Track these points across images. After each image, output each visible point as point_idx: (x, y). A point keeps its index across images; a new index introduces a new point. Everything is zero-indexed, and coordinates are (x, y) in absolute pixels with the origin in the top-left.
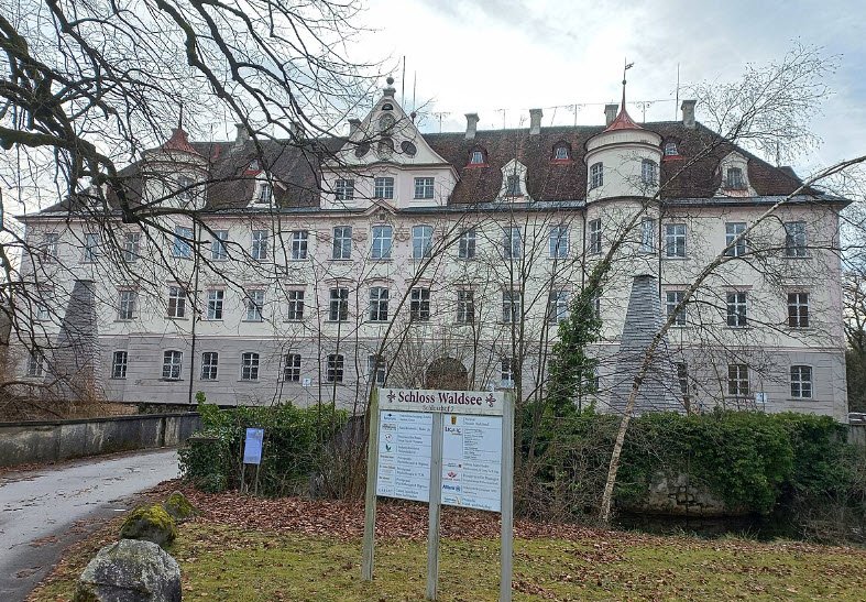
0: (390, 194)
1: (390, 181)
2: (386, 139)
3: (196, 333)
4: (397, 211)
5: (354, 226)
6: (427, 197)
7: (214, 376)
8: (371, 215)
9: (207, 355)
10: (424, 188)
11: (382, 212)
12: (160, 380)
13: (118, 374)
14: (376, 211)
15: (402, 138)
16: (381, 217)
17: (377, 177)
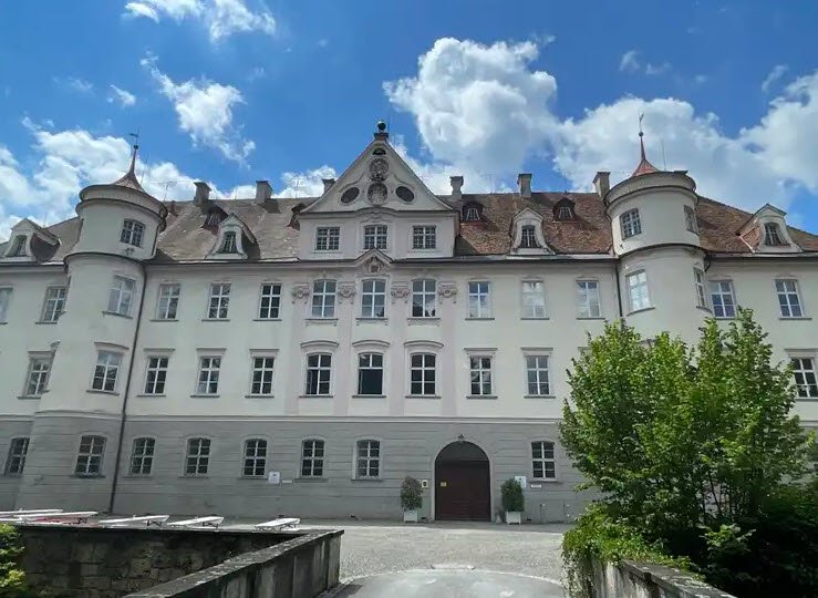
0: (383, 243)
1: (384, 229)
2: (378, 185)
3: (129, 412)
4: (393, 262)
5: (339, 280)
6: (427, 247)
7: (147, 470)
8: (361, 266)
9: (140, 442)
10: (424, 238)
11: (375, 264)
12: (72, 476)
13: (15, 469)
14: (368, 262)
15: (398, 184)
16: (374, 269)
17: (366, 224)
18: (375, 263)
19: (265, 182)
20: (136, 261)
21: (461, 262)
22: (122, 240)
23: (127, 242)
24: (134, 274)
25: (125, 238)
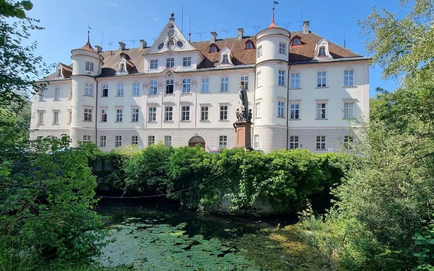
0: (173, 65)
1: (173, 59)
2: (171, 41)
3: (98, 128)
4: (175, 73)
5: (158, 80)
6: (188, 65)
7: (105, 145)
8: (165, 74)
9: (102, 137)
10: (187, 62)
14: (167, 72)
15: (177, 40)
16: (169, 75)
17: (167, 57)
18: (169, 73)
19: (143, 40)
20: (92, 77)
21: (202, 71)
22: (86, 70)
23: (88, 70)
24: (92, 80)
25: (87, 69)
